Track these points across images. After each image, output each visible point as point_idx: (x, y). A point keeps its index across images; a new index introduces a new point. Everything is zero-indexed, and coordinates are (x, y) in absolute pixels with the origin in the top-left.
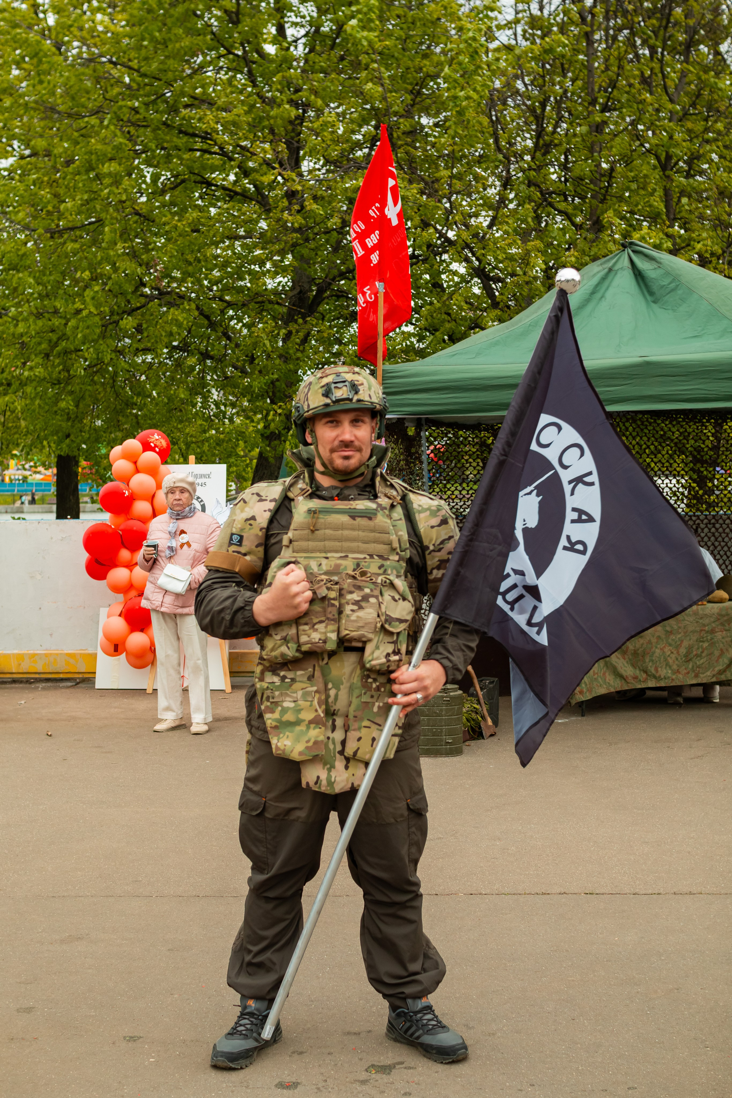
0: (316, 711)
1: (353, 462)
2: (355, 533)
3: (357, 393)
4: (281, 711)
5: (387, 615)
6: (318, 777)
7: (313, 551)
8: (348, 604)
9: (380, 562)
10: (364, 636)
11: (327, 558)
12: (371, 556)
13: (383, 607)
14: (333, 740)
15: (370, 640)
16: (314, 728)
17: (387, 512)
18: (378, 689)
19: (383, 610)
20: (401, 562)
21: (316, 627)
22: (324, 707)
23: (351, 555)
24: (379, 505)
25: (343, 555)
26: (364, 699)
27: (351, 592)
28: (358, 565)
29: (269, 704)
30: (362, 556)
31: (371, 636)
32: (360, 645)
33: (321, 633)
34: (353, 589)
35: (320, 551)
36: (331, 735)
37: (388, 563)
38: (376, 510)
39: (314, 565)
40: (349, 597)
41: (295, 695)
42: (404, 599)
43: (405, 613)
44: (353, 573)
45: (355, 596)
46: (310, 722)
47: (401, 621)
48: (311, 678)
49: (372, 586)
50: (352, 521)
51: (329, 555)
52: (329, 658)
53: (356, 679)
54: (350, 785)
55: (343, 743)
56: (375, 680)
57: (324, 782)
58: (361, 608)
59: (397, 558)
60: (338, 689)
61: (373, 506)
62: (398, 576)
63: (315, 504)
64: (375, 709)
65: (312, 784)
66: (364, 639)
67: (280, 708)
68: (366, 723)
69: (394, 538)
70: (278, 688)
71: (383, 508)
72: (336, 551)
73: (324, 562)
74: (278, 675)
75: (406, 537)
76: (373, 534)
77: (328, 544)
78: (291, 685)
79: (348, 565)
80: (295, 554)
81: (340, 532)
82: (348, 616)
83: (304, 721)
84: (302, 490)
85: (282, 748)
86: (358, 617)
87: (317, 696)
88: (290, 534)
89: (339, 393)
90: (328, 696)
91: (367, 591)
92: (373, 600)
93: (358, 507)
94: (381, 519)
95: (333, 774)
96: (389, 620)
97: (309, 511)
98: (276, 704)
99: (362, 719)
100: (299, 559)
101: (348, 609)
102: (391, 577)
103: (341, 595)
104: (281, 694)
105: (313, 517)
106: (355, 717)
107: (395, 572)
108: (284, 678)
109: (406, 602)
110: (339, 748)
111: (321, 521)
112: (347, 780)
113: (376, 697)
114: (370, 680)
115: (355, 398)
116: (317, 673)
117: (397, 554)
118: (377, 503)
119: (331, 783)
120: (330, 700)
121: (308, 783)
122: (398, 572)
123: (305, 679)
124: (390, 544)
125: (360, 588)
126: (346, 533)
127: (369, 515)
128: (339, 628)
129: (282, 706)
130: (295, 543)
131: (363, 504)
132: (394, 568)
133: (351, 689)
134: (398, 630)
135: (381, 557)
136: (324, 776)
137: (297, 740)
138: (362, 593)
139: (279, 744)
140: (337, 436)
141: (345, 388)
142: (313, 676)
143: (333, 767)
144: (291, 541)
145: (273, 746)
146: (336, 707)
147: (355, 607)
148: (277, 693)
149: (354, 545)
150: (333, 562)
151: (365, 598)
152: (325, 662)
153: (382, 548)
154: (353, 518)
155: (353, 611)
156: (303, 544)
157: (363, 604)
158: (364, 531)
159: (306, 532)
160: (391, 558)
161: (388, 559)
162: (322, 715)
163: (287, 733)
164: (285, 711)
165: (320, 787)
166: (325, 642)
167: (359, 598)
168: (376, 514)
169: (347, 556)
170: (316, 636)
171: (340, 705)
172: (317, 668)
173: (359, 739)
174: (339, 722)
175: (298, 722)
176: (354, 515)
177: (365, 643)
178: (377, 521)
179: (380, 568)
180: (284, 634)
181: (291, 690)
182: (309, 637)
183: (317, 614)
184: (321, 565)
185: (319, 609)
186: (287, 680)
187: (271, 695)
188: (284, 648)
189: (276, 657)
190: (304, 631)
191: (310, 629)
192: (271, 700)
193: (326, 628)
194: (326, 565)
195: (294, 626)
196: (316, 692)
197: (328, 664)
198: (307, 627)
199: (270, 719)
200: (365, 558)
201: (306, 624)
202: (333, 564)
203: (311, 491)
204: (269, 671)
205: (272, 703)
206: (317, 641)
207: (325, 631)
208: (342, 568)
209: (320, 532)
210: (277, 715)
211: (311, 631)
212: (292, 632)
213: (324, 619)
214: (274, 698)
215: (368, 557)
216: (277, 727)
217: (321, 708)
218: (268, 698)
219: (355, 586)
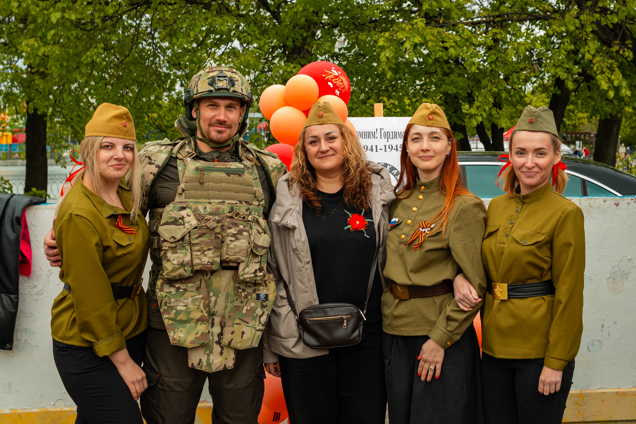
0: (202, 312)
1: (225, 136)
2: (230, 186)
3: (233, 86)
4: (176, 313)
5: (254, 243)
6: (200, 360)
7: (200, 198)
8: (228, 236)
9: (247, 206)
10: (239, 259)
11: (210, 203)
12: (241, 202)
13: (252, 237)
14: (212, 332)
15: (243, 262)
16: (201, 325)
17: (250, 170)
18: (246, 297)
19: (252, 239)
20: (260, 206)
21: (205, 253)
22: (207, 309)
23: (227, 201)
24: (245, 166)
25: (221, 201)
26: (237, 303)
27: (230, 228)
28: (232, 208)
29: (166, 308)
30: (234, 202)
31: (243, 258)
32: (235, 265)
33: (209, 257)
34: (231, 226)
35: (205, 198)
36: (211, 330)
37: (252, 207)
38: (244, 169)
39: (201, 208)
40: (229, 231)
41: (186, 301)
42: (265, 233)
43: (266, 242)
44: (230, 215)
45: (233, 231)
46: (198, 320)
47: (263, 248)
48: (198, 288)
49: (244, 223)
50: (227, 177)
51: (212, 201)
52: (211, 275)
53: (231, 290)
54: (223, 366)
55: (221, 335)
56: (244, 290)
57: (205, 363)
58: (237, 239)
59: (257, 203)
60: (217, 297)
61: (242, 166)
62: (259, 216)
63: (200, 164)
64: (244, 311)
65: (196, 364)
66: (239, 261)
67: (174, 311)
68: (237, 321)
69: (256, 190)
70: (174, 296)
71: (248, 168)
72: (217, 198)
73: (208, 206)
74: (175, 287)
76: (242, 186)
77: (211, 192)
78: (183, 294)
79: (225, 208)
80: (187, 200)
81: (219, 184)
82: (228, 245)
83: (194, 319)
84: (189, 153)
85: (178, 339)
86: (235, 245)
87: (203, 301)
88: (182, 185)
89: (220, 84)
90: (210, 302)
91: (241, 227)
92: (245, 234)
93: (232, 167)
94: (247, 176)
95: (211, 357)
96: (256, 246)
97: (197, 169)
98: (172, 308)
99: (235, 319)
100: (190, 205)
101: (228, 240)
102: (256, 217)
103: (223, 230)
104: (176, 301)
105: (200, 173)
106: (230, 317)
107: (256, 213)
108: (178, 289)
109: (266, 234)
110: (216, 339)
111: (205, 176)
112: (221, 362)
113: (244, 303)
114: (240, 290)
115: (232, 89)
116: (203, 285)
117: (258, 200)
118: (243, 164)
119: (209, 364)
120: (211, 304)
121: (193, 364)
122: (259, 213)
123: (194, 289)
124: (253, 193)
125: (236, 225)
126: (223, 185)
127: (239, 173)
128: (221, 253)
129: (176, 309)
130: (186, 192)
131: (234, 165)
132: (256, 210)
133: (227, 297)
134: (262, 254)
135: (247, 202)
136: (204, 360)
137: (188, 333)
138: (237, 229)
139: (175, 336)
140: (215, 116)
141: (225, 81)
142: (200, 287)
143: (211, 352)
144: (183, 190)
145: (171, 338)
146: (215, 310)
147: (233, 239)
148: (173, 300)
149: (229, 194)
151: (240, 232)
152: (208, 277)
153: (247, 196)
154: (228, 174)
155: (231, 241)
157: (239, 236)
158: (236, 184)
159: (195, 184)
160: (254, 203)
161: (252, 204)
162: (206, 315)
163: (181, 329)
164: (178, 312)
165: (201, 367)
166: (212, 264)
167: (236, 232)
168: (244, 172)
169: (224, 202)
170: (205, 260)
171: (219, 308)
172: (203, 281)
173: (233, 333)
174: (217, 320)
175: (188, 321)
176: (229, 172)
177: (239, 264)
178: (244, 177)
179: (247, 210)
180: (181, 260)
181: (183, 297)
182: (200, 260)
183: (206, 244)
184: (206, 208)
185: (208, 240)
186: (181, 290)
187: (168, 301)
188: (181, 271)
189: (175, 277)
190: (197, 255)
191: (201, 254)
192: (168, 305)
193: (213, 253)
194: (210, 208)
195: (189, 254)
196: (202, 298)
197: (210, 278)
198: (199, 253)
199: (167, 318)
200: (236, 203)
201: (199, 251)
202: (214, 207)
203: (195, 154)
204: (167, 284)
205: (168, 307)
206: (206, 263)
207: (212, 256)
208: (221, 210)
209: (206, 184)
210: (172, 315)
211: (202, 256)
212: (187, 258)
213: (212, 247)
214: (170, 303)
215: (238, 203)
216: (172, 324)
217: (205, 310)
218: (166, 303)
219: (232, 223)
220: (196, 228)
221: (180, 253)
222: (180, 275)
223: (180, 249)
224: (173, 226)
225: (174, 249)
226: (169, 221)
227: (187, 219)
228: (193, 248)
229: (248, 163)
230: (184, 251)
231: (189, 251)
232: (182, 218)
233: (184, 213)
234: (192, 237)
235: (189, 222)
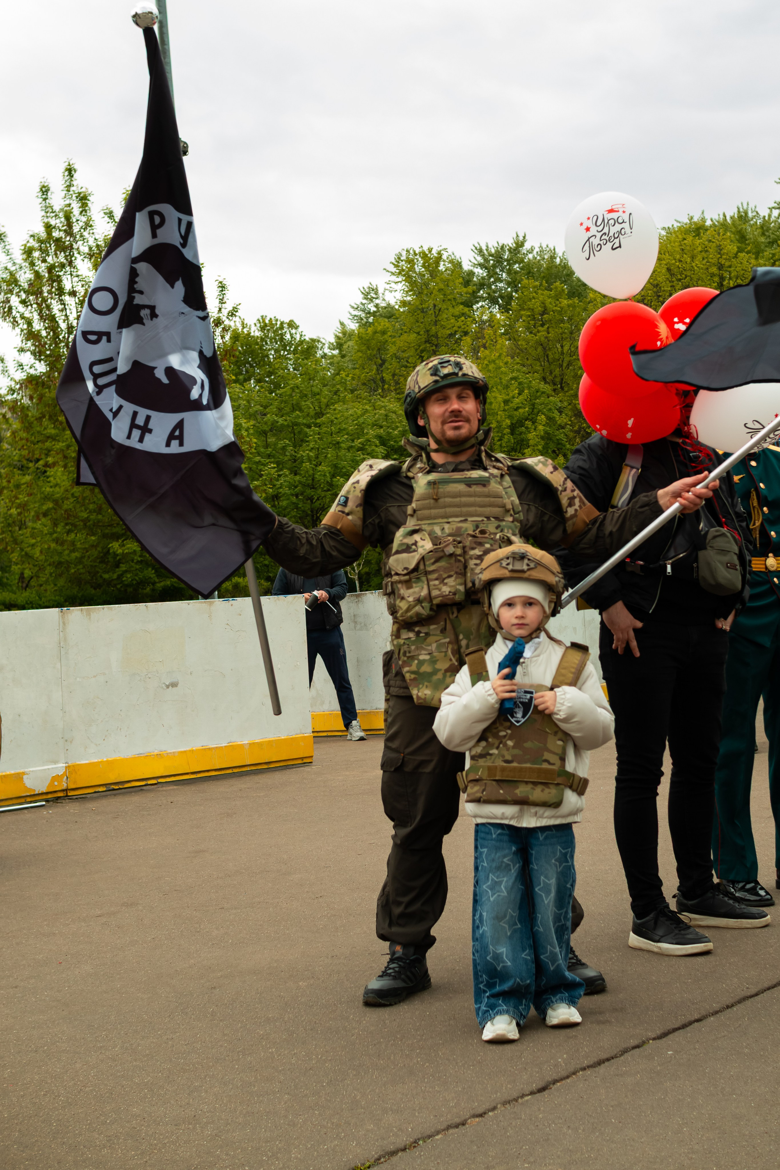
0: (451, 660)
2: (472, 499)
3: (461, 369)
4: (417, 664)
7: (435, 518)
8: (471, 559)
9: (496, 523)
11: (448, 523)
12: (488, 518)
16: (450, 676)
17: (498, 479)
20: (516, 523)
21: (445, 581)
22: (457, 656)
23: (470, 519)
24: (491, 474)
25: (462, 519)
27: (473, 549)
28: (477, 527)
29: (405, 659)
30: (480, 519)
33: (451, 587)
34: (475, 546)
35: (442, 517)
37: (504, 523)
38: (489, 477)
39: (437, 530)
40: (472, 552)
41: (429, 648)
44: (473, 533)
45: (477, 552)
46: (446, 671)
48: (443, 631)
49: (492, 542)
50: (467, 489)
51: (450, 520)
53: (484, 628)
59: (511, 519)
60: (469, 639)
61: (487, 475)
62: (514, 535)
63: (432, 477)
67: (416, 662)
69: (507, 501)
70: (414, 643)
71: (495, 476)
72: (457, 516)
73: (446, 526)
74: (413, 631)
75: (517, 501)
76: (488, 499)
77: (448, 510)
78: (425, 639)
79: (468, 527)
80: (420, 522)
81: (458, 499)
82: (472, 570)
83: (440, 670)
84: (420, 468)
85: (423, 697)
87: (450, 646)
88: (414, 505)
89: (445, 370)
90: (460, 647)
91: (488, 546)
93: (473, 476)
94: (493, 486)
97: (429, 483)
98: (412, 658)
100: (424, 527)
101: (472, 563)
102: (509, 535)
103: (465, 552)
104: (417, 648)
105: (434, 488)
107: (510, 531)
108: (418, 633)
111: (441, 490)
115: (460, 373)
116: (449, 626)
117: (511, 515)
118: (489, 472)
120: (463, 650)
122: (513, 531)
123: (439, 632)
124: (504, 506)
125: (481, 544)
126: (464, 499)
127: (483, 482)
128: (465, 581)
129: (418, 660)
130: (419, 512)
131: (476, 474)
132: (509, 528)
135: (496, 518)
137: (436, 688)
138: (483, 549)
139: (420, 694)
140: (447, 409)
141: (450, 367)
142: (445, 629)
144: (415, 511)
145: (415, 697)
147: (478, 562)
148: (413, 647)
149: (471, 509)
150: (454, 526)
152: (455, 615)
153: (497, 511)
154: (469, 485)
155: (476, 565)
156: (426, 512)
158: (479, 496)
159: (428, 501)
160: (505, 519)
161: (503, 520)
162: (456, 664)
163: (426, 684)
164: (421, 663)
166: (455, 594)
167: (481, 553)
168: (489, 481)
169: (466, 520)
170: (446, 590)
172: (448, 621)
175: (435, 672)
176: (470, 483)
178: (490, 487)
179: (497, 528)
180: (417, 596)
181: (425, 643)
182: (440, 590)
183: (446, 569)
184: (443, 529)
185: (447, 565)
186: (421, 635)
187: (407, 649)
188: (418, 608)
189: (411, 617)
190: (435, 585)
191: (440, 583)
192: (408, 655)
193: (454, 581)
194: (449, 528)
195: (426, 587)
196: (449, 643)
197: (457, 617)
198: (437, 582)
199: (408, 672)
200: (483, 520)
201: (436, 579)
202: (454, 527)
203: (428, 468)
204: (405, 629)
205: (408, 657)
206: (447, 593)
207: (453, 584)
208: (463, 530)
209: (441, 500)
210: (414, 668)
211: (441, 585)
212: (424, 592)
213: (452, 573)
214: (410, 652)
215: (485, 519)
216: (415, 679)
217: (454, 656)
218: (405, 653)
219: (475, 543)
220: (431, 551)
221: (416, 587)
222: (418, 614)
223: (416, 582)
224: (405, 555)
225: (408, 584)
226: (400, 549)
227: (420, 543)
228: (430, 577)
229: (495, 472)
230: (420, 584)
231: (426, 582)
232: (415, 543)
233: (417, 537)
234: (427, 563)
235: (423, 546)
